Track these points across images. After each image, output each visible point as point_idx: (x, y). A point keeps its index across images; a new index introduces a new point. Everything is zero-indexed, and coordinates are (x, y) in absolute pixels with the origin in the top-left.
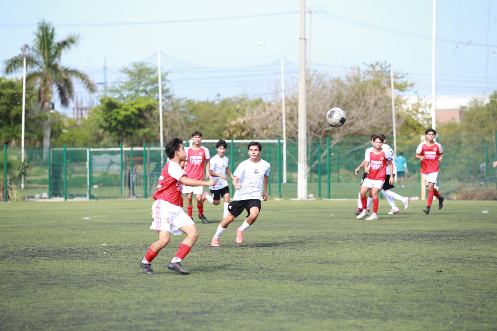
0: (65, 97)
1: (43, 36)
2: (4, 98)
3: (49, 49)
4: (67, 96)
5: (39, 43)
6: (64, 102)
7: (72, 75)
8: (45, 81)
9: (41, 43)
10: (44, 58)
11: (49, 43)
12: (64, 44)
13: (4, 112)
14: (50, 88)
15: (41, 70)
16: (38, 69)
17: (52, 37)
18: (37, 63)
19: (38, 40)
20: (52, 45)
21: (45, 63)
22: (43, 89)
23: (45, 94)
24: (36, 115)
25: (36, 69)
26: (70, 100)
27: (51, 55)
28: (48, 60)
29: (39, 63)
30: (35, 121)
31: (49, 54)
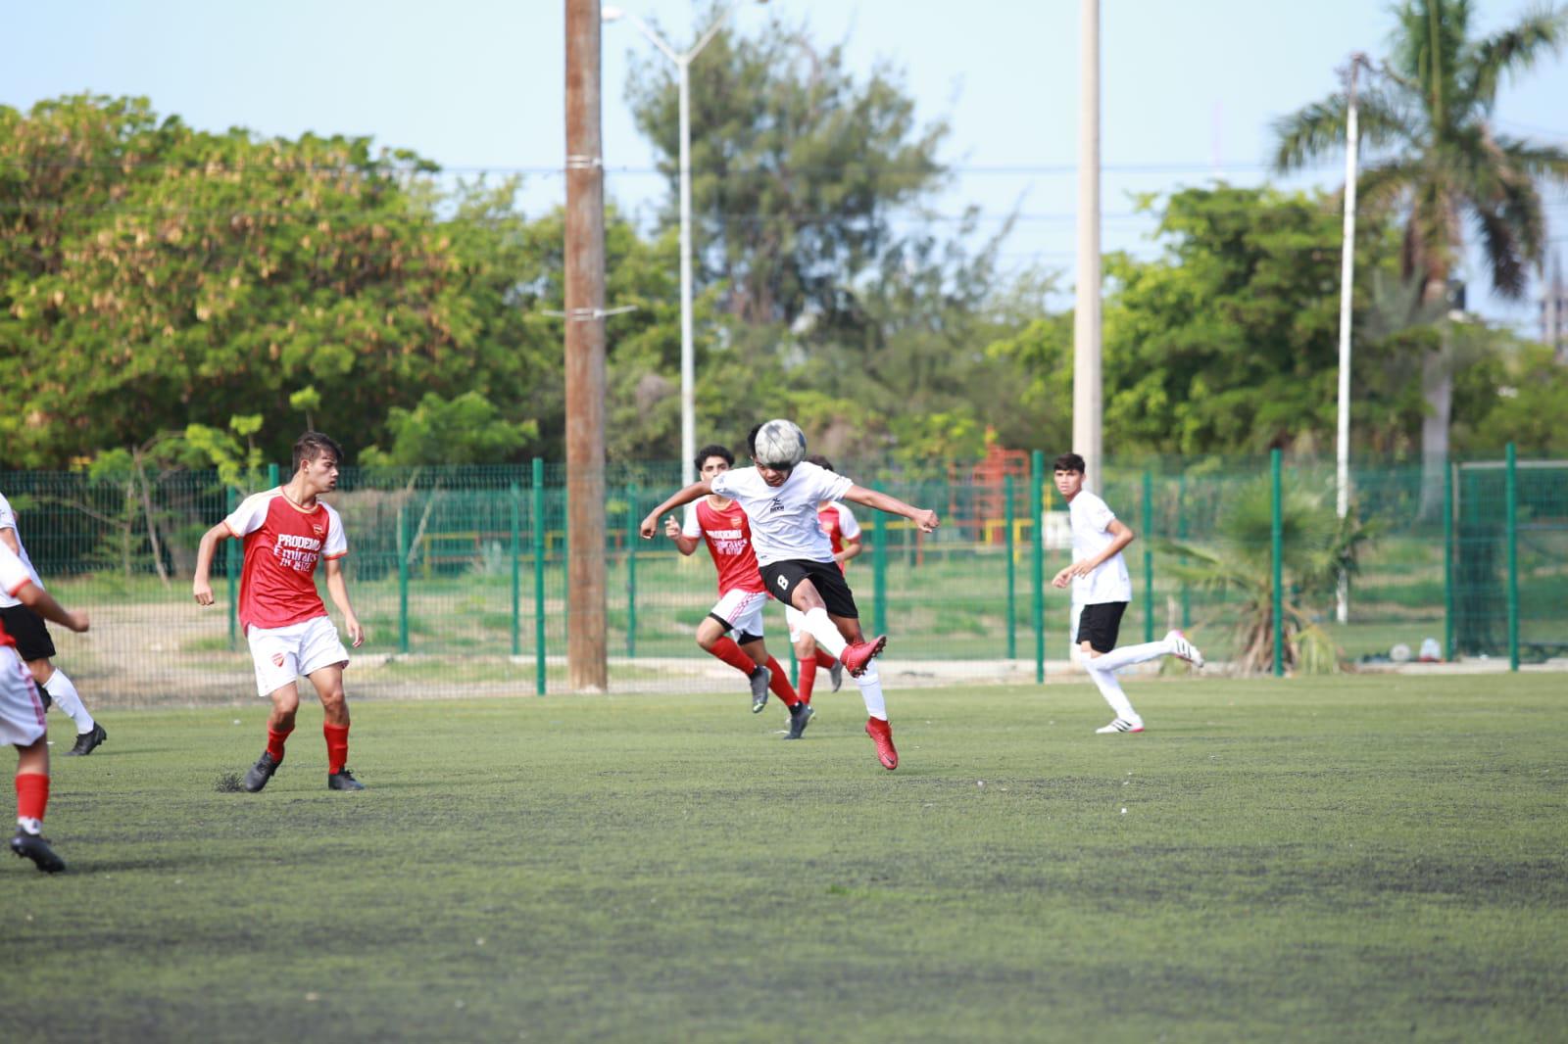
0: (1509, 259)
1: (1426, 18)
2: (1268, 269)
3: (1448, 70)
4: (1519, 252)
5: (1410, 48)
6: (1508, 279)
7: (1540, 170)
8: (1431, 197)
9: (1418, 46)
10: (1429, 104)
11: (1450, 43)
12: (1511, 46)
13: (1270, 321)
14: (1450, 225)
15: (1416, 155)
16: (1404, 151)
17: (1461, 18)
18: (1400, 127)
19: (1405, 36)
20: (1462, 52)
21: (1431, 124)
22: (1422, 228)
23: (1428, 246)
24: (1396, 333)
25: (1395, 149)
26: (1531, 272)
27: (1453, 93)
28: (1445, 114)
29: (1408, 125)
30: (1391, 356)
31: (1447, 87)
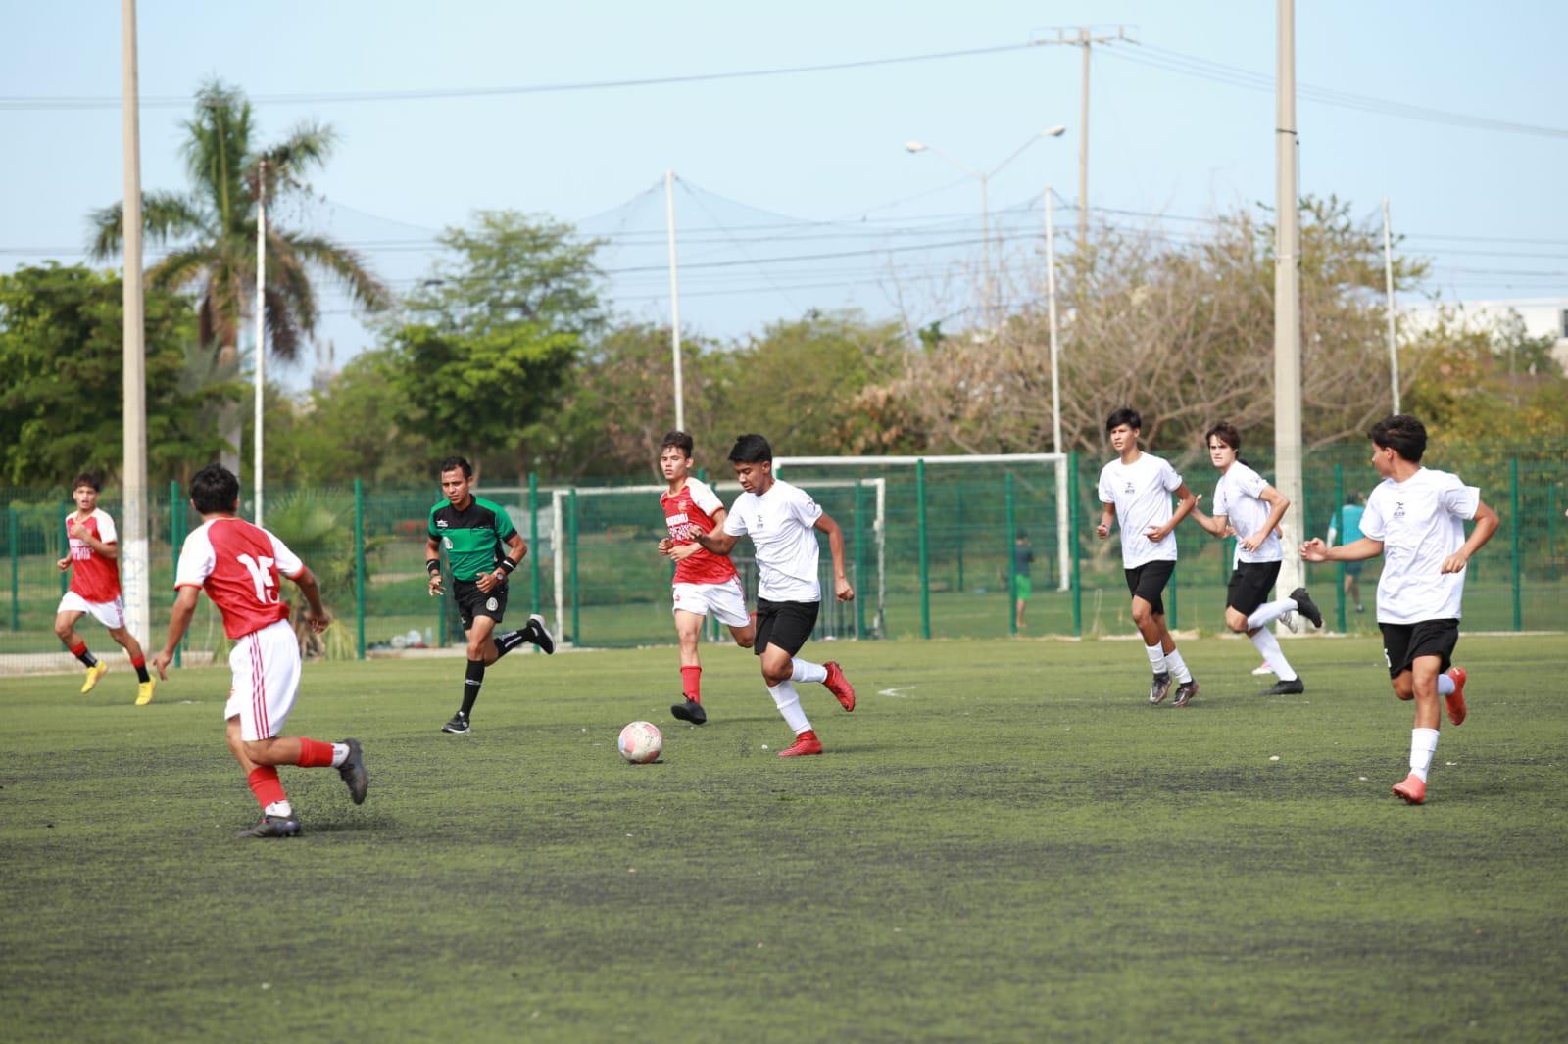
0: (285, 326)
1: (215, 133)
2: (100, 334)
3: (234, 175)
4: (295, 321)
5: (202, 155)
6: (284, 344)
7: (307, 255)
8: (225, 278)
9: (208, 157)
10: (219, 204)
11: (235, 152)
12: (284, 155)
13: (103, 378)
14: (242, 301)
15: (211, 243)
16: (200, 240)
17: (243, 131)
18: (196, 221)
19: (197, 147)
20: (245, 162)
21: (222, 218)
22: (218, 303)
23: (224, 318)
24: (201, 388)
25: (188, 240)
26: (304, 339)
27: (239, 194)
28: (232, 210)
29: (202, 219)
30: (200, 405)
31: (233, 188)
